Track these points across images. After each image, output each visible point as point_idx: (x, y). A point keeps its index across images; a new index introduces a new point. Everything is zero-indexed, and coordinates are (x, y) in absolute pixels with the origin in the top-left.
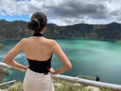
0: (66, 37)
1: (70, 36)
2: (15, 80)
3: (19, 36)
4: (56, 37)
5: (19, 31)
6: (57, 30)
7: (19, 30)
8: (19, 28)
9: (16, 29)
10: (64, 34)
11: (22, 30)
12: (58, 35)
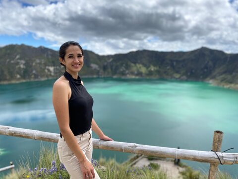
0: (115, 77)
1: (123, 74)
2: (12, 164)
3: (18, 76)
4: (95, 76)
5: (17, 67)
6: (96, 63)
7: (18, 63)
8: (18, 59)
9: (12, 62)
10: (110, 70)
11: (24, 64)
12: (98, 73)
